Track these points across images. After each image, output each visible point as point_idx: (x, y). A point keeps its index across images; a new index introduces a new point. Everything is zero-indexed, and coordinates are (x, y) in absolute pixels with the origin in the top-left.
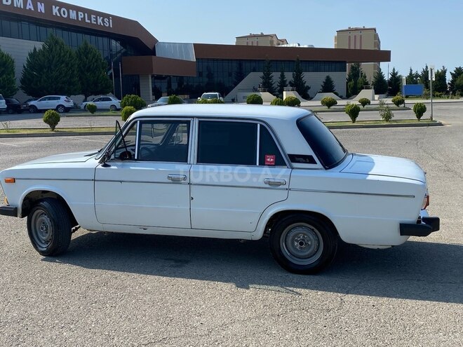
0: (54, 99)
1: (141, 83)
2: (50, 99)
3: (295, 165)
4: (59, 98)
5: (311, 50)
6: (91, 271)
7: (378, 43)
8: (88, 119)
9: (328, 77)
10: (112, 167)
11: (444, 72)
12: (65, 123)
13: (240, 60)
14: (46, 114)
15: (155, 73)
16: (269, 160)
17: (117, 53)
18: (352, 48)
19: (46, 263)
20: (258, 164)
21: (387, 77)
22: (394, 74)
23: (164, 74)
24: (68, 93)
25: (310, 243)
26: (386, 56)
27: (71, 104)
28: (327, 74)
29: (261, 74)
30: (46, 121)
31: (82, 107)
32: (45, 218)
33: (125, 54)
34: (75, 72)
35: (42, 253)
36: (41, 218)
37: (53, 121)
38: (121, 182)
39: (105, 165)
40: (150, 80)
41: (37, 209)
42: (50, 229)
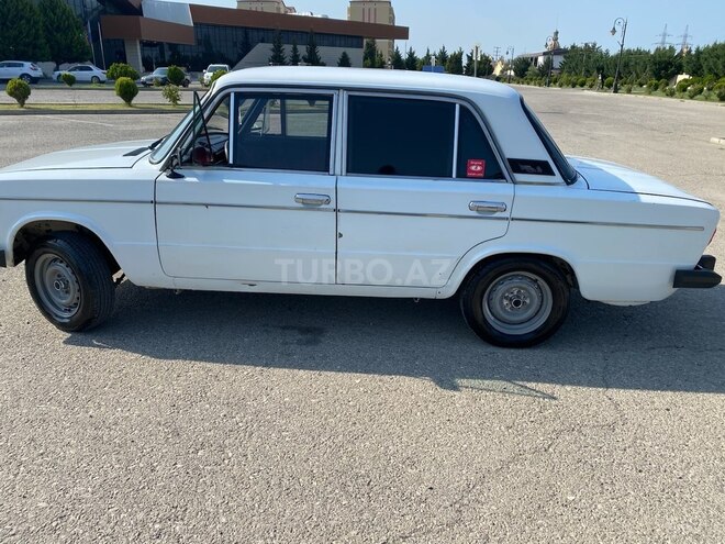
0: (15, 65)
1: (127, 51)
2: (9, 65)
3: (519, 177)
4: (22, 65)
5: (325, 21)
6: (165, 364)
7: (392, 19)
8: (66, 93)
9: (344, 53)
10: (187, 179)
11: (461, 54)
12: (37, 97)
13: (246, 28)
14: (10, 85)
15: (145, 38)
16: (473, 168)
17: (93, 10)
18: (366, 21)
19: (75, 349)
20: (454, 175)
21: (404, 56)
22: (411, 54)
23: (155, 40)
24: (34, 59)
25: (528, 301)
26: (403, 33)
27: (38, 73)
28: (342, 50)
29: (271, 46)
30: (11, 94)
31: (55, 78)
32: (61, 267)
33: (104, 12)
34: (41, 32)
35: (62, 326)
36: (51, 269)
37: (21, 94)
38: (207, 205)
39: (174, 176)
40: (139, 47)
41: (45, 253)
42: (73, 287)
